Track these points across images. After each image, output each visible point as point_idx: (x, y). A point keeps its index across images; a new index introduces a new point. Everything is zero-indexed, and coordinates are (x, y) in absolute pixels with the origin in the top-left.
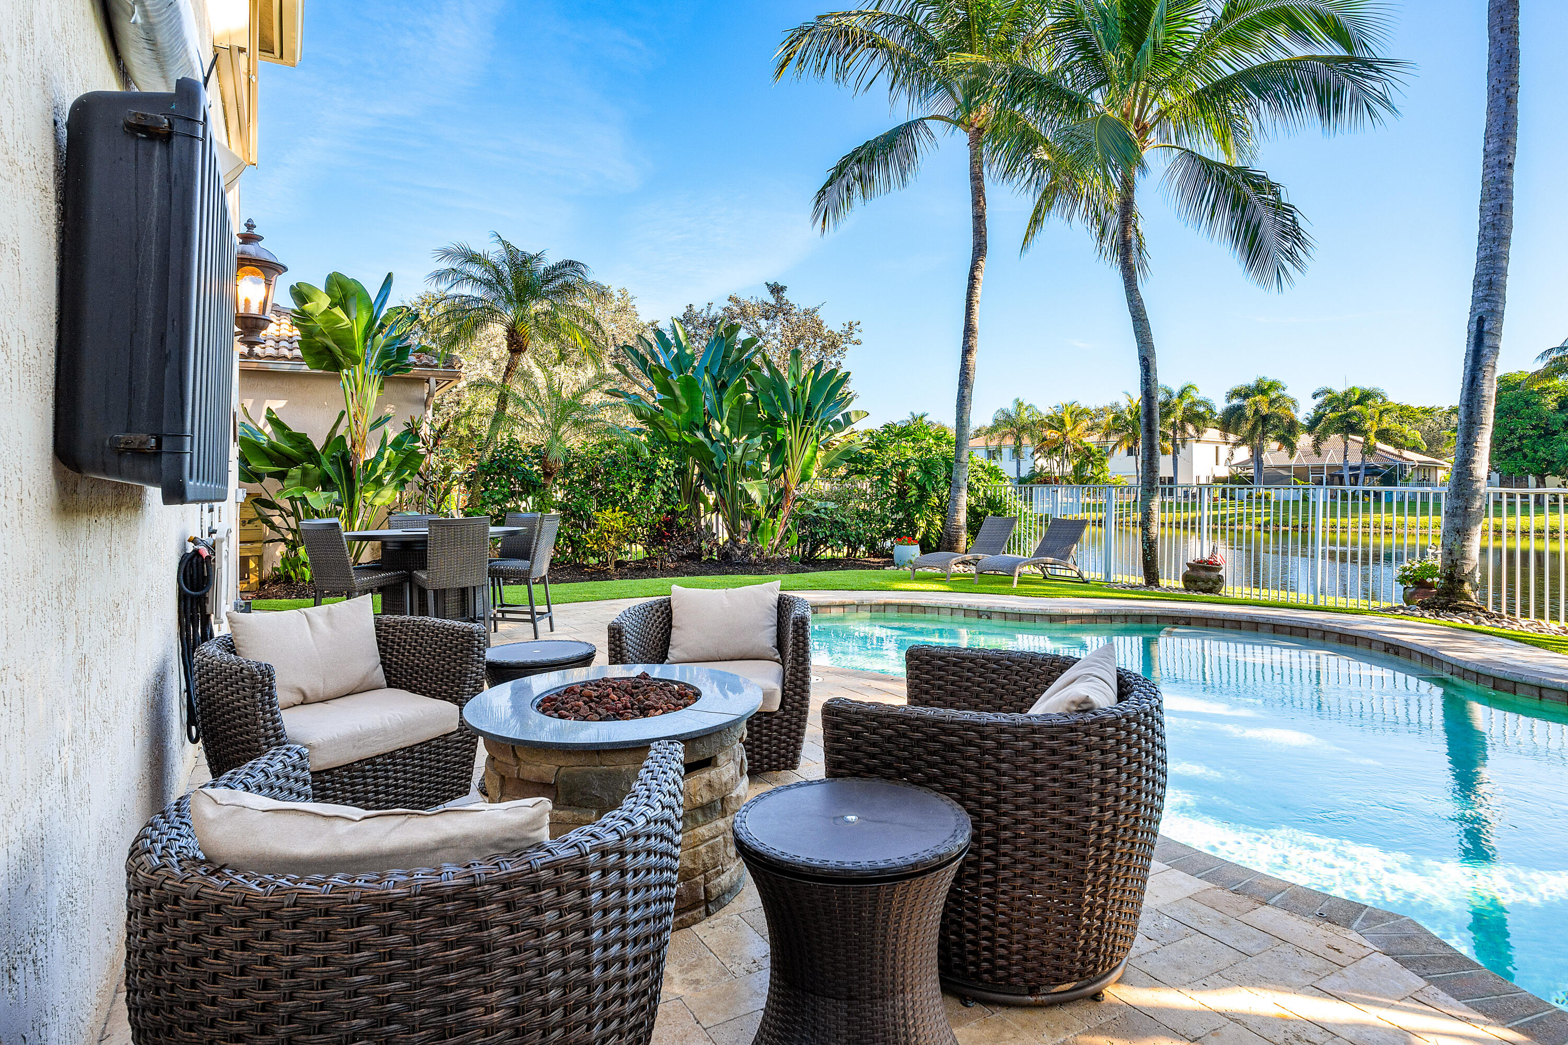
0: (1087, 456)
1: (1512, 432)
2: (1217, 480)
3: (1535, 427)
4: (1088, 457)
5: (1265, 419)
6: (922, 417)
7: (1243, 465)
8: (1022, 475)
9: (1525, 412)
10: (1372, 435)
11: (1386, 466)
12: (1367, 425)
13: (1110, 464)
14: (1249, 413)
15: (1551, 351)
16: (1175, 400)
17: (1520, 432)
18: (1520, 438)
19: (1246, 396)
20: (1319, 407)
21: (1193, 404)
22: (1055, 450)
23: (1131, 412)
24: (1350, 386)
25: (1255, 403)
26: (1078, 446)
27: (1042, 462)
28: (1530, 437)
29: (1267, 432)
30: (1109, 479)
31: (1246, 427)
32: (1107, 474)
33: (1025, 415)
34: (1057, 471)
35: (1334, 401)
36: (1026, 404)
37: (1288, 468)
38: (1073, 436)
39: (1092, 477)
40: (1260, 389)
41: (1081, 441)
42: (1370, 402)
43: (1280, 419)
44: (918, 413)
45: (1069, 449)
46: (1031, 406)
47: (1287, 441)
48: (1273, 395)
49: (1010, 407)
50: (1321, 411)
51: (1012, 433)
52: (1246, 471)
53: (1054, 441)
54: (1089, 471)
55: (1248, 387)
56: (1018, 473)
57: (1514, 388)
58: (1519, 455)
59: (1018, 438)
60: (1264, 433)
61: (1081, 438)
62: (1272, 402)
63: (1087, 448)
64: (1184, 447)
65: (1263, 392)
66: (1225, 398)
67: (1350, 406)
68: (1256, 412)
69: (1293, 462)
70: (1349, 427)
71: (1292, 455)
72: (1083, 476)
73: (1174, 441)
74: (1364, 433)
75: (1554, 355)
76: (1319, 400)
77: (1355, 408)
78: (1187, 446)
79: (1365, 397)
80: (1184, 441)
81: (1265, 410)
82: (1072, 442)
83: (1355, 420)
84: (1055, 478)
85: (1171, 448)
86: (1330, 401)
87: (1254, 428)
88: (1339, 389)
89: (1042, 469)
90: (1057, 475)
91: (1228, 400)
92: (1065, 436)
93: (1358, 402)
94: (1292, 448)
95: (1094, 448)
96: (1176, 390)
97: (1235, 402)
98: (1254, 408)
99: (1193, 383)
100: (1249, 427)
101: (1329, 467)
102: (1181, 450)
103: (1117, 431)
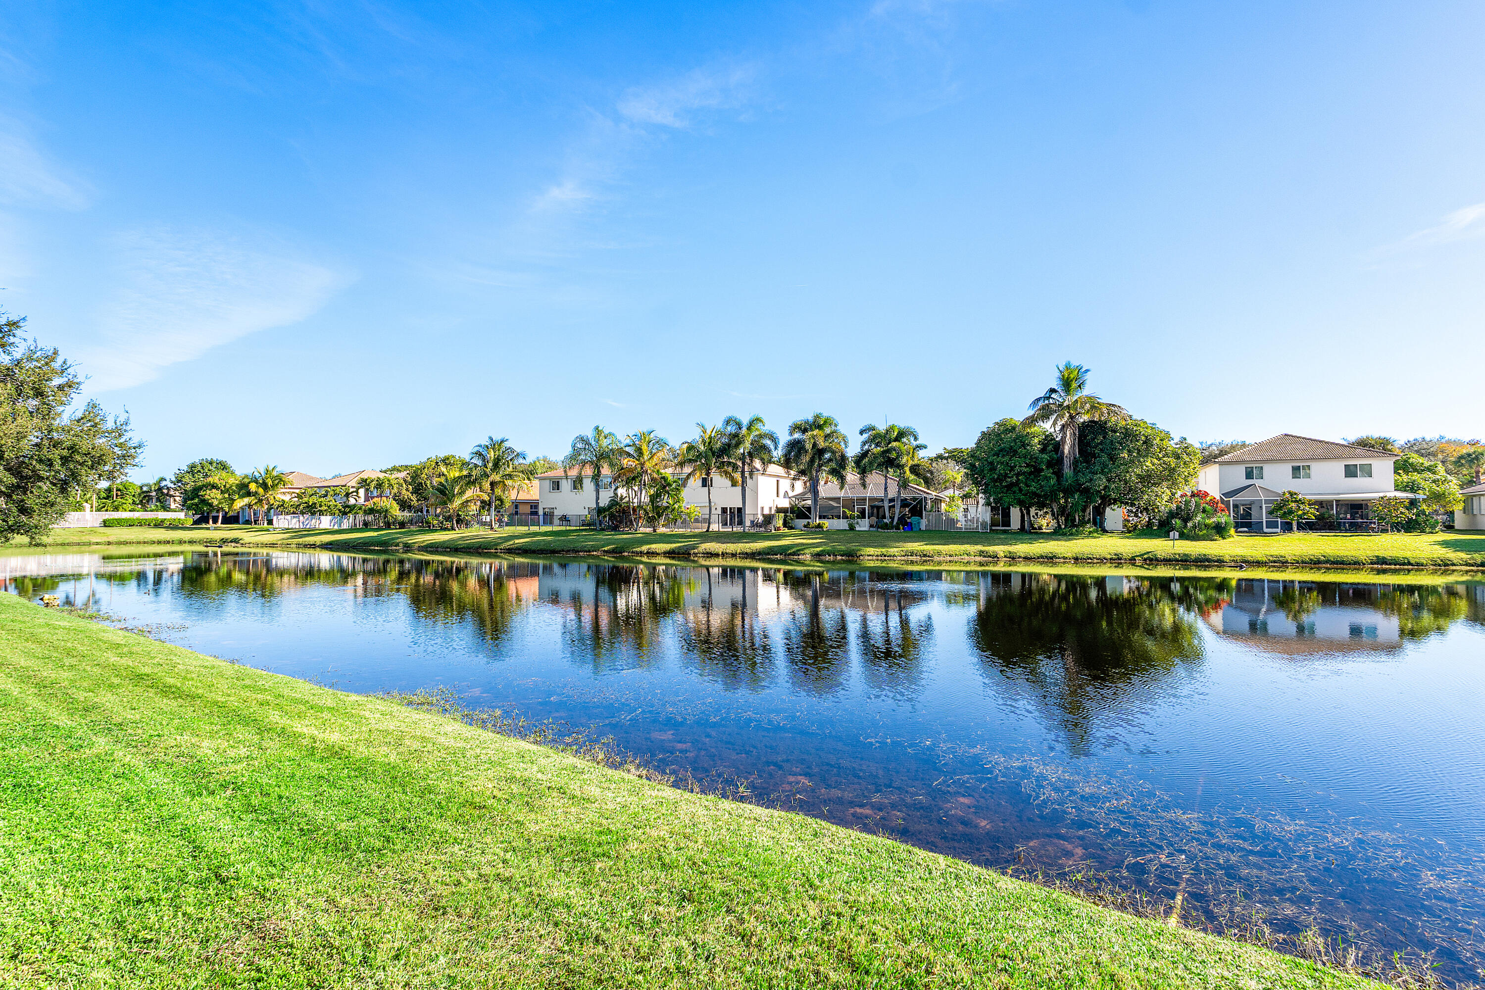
0: (663, 486)
1: (1012, 469)
2: (779, 510)
3: (1028, 465)
4: (665, 487)
5: (821, 452)
6: (502, 441)
7: (801, 497)
8: (601, 505)
9: (1022, 451)
10: (907, 469)
11: (914, 499)
12: (904, 460)
13: (685, 493)
14: (809, 446)
15: (1038, 400)
16: (744, 431)
17: (1017, 469)
18: (1018, 475)
19: (805, 431)
20: (864, 443)
21: (761, 436)
22: (634, 479)
23: (704, 442)
24: (890, 423)
25: (813, 437)
26: (655, 476)
27: (622, 491)
28: (1025, 472)
29: (822, 465)
30: (683, 509)
31: (805, 459)
32: (683, 505)
33: (605, 443)
34: (635, 500)
35: (877, 438)
36: (606, 432)
37: (837, 499)
38: (650, 465)
39: (668, 507)
40: (817, 424)
41: (658, 471)
42: (904, 440)
43: (834, 452)
44: (497, 438)
45: (646, 478)
46: (610, 434)
47: (838, 473)
48: (828, 430)
49: (590, 434)
50: (866, 447)
51: (592, 462)
52: (803, 503)
53: (631, 470)
54: (665, 501)
55: (807, 422)
56: (597, 503)
57: (1011, 431)
58: (1016, 489)
59: (598, 467)
60: (820, 466)
61: (657, 467)
62: (827, 437)
63: (664, 478)
64: (751, 478)
65: (820, 427)
66: (787, 432)
67: (890, 443)
68: (814, 445)
69: (842, 494)
70: (889, 461)
71: (842, 488)
72: (658, 507)
73: (743, 472)
74: (900, 467)
75: (1041, 404)
76: (865, 436)
77: (894, 444)
78: (754, 477)
79: (901, 435)
80: (751, 474)
81: (822, 444)
82: (649, 471)
83: (893, 455)
84: (634, 507)
85: (740, 479)
86: (874, 437)
87: (812, 461)
88: (882, 428)
89: (622, 499)
90: (636, 505)
91: (791, 434)
92: (642, 465)
93: (896, 440)
94: (842, 479)
95: (670, 478)
96: (745, 422)
97: (797, 436)
98: (812, 441)
99: (761, 415)
100: (808, 459)
101: (872, 499)
102: (749, 480)
103: (690, 461)
